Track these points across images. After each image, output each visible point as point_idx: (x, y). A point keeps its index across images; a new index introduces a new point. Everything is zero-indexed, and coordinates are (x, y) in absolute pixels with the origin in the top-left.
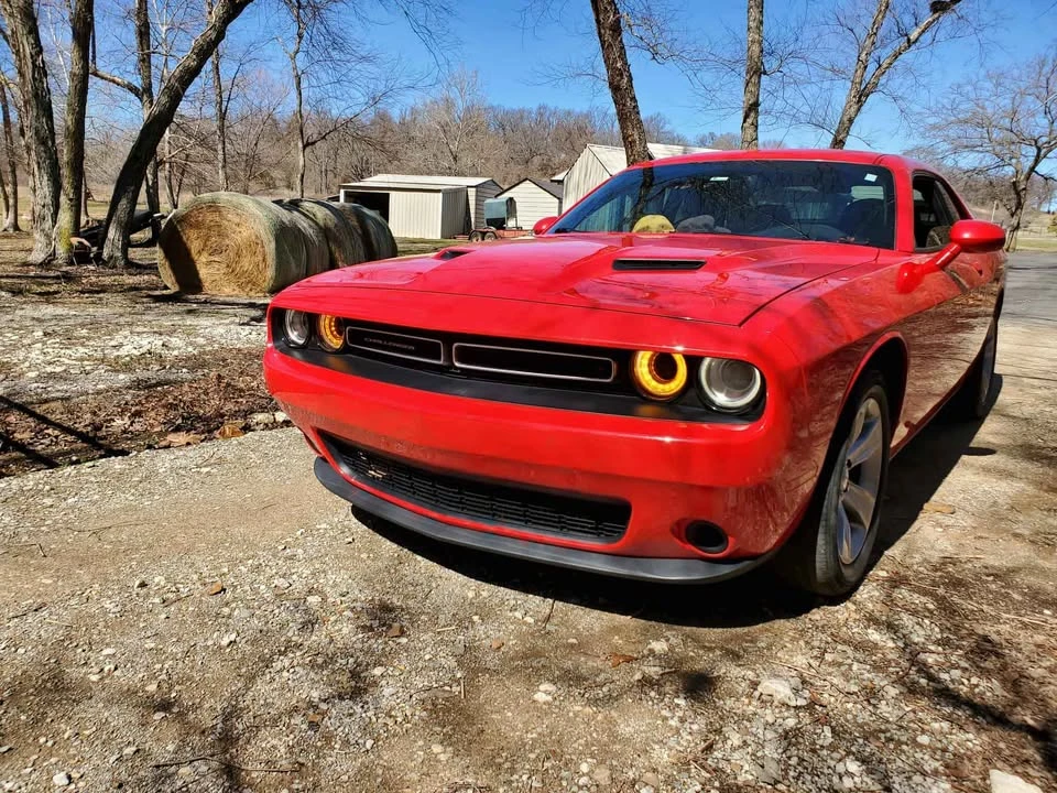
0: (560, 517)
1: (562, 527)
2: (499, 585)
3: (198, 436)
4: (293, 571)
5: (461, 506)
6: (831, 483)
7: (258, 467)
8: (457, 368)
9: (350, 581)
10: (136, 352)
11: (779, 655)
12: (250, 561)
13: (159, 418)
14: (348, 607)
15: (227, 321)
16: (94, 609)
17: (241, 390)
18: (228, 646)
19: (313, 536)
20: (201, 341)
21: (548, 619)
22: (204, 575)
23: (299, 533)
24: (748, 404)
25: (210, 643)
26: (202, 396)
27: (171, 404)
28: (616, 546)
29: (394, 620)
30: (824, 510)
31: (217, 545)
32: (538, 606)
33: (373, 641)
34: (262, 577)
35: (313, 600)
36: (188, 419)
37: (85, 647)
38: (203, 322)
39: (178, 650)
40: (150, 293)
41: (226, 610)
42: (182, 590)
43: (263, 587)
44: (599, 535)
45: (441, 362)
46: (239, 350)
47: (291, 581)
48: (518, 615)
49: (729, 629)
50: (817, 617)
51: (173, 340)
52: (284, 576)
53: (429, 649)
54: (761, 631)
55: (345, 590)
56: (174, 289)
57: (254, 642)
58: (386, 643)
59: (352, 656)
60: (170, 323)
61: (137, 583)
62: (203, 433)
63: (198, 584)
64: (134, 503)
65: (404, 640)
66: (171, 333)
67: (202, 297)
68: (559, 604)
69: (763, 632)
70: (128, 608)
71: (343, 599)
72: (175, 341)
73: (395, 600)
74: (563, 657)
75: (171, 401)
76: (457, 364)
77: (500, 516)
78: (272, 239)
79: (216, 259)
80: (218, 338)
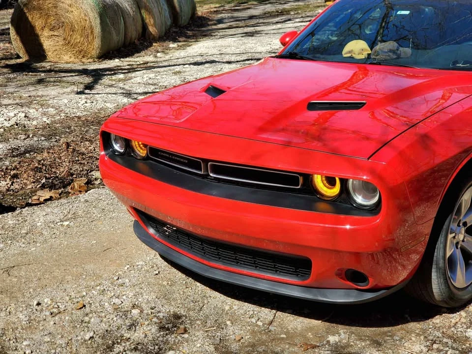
0: (275, 265)
1: (276, 270)
2: (245, 302)
3: (57, 191)
4: (124, 293)
5: (219, 257)
6: (439, 242)
7: (99, 219)
8: (212, 177)
9: (157, 300)
10: (7, 124)
11: (405, 344)
12: (98, 288)
13: (30, 178)
14: (155, 316)
15: (69, 90)
16: (14, 319)
17: (83, 154)
18: (89, 339)
19: (134, 269)
20: (52, 111)
21: (271, 323)
22: (72, 297)
23: (126, 268)
24: (374, 204)
25: (79, 338)
26: (57, 160)
27: (37, 167)
28: (307, 282)
29: (181, 324)
30: (435, 258)
31: (78, 276)
32: (266, 315)
33: (169, 336)
34: (105, 298)
35: (135, 312)
36: (49, 178)
37: (14, 340)
38: (51, 91)
39: (62, 342)
40: (8, 62)
41: (87, 319)
42: (60, 306)
43: (106, 304)
44: (297, 275)
45: (202, 173)
46: (79, 118)
47: (122, 300)
48: (254, 320)
49: (379, 329)
50: (438, 321)
51: (31, 111)
52: (118, 297)
53: (200, 341)
54: (399, 330)
55: (153, 305)
56: (24, 58)
57: (103, 337)
58: (176, 337)
59: (157, 345)
60: (27, 95)
61: (35, 303)
62: (60, 188)
63: (69, 303)
64: (25, 249)
65: (186, 336)
66: (29, 104)
67: (47, 65)
68: (279, 313)
69: (398, 330)
70: (32, 318)
71: (153, 311)
72: (32, 112)
73: (182, 312)
74: (276, 345)
75: (37, 165)
76: (211, 175)
77: (241, 263)
78: (97, 16)
79: (56, 33)
80: (63, 107)
